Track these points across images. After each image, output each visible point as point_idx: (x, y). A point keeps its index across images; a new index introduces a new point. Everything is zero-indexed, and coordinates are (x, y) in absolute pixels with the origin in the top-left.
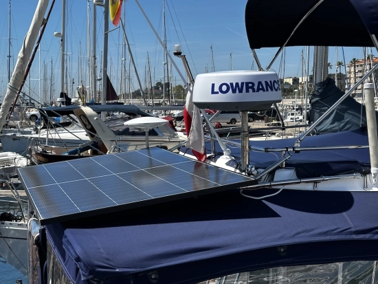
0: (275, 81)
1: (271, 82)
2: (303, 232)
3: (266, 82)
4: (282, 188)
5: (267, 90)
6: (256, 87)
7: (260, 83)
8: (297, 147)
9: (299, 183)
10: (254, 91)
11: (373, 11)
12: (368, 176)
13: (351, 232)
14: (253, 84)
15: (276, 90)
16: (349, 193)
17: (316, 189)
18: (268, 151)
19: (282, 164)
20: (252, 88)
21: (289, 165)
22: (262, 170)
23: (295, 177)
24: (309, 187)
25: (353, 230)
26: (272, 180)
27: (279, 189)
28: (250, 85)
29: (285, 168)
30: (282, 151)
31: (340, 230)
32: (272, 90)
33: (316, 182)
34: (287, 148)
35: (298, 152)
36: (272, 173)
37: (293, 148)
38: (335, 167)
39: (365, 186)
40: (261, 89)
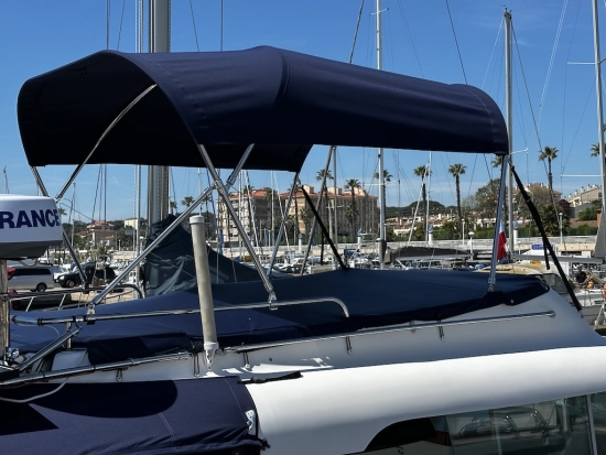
0: (48, 211)
1: (41, 212)
2: (93, 450)
3: (34, 213)
4: (63, 381)
5: (36, 225)
6: (15, 220)
7: (22, 213)
8: (91, 315)
9: (93, 371)
10: (12, 226)
11: (200, 110)
12: (200, 354)
13: (170, 442)
14: (11, 215)
15: (52, 225)
16: (171, 383)
17: (120, 381)
18: (42, 324)
19: (66, 342)
20: (9, 221)
21: (77, 345)
22: (31, 355)
23: (87, 362)
24: (110, 378)
25: (173, 439)
26: (49, 369)
27: (59, 385)
28: (6, 217)
29: (71, 349)
30: (65, 323)
31: (153, 441)
32: (44, 225)
33: (120, 369)
34: (74, 318)
35: (92, 322)
36: (49, 359)
37: (85, 317)
38: (150, 344)
39: (196, 370)
40: (24, 223)
